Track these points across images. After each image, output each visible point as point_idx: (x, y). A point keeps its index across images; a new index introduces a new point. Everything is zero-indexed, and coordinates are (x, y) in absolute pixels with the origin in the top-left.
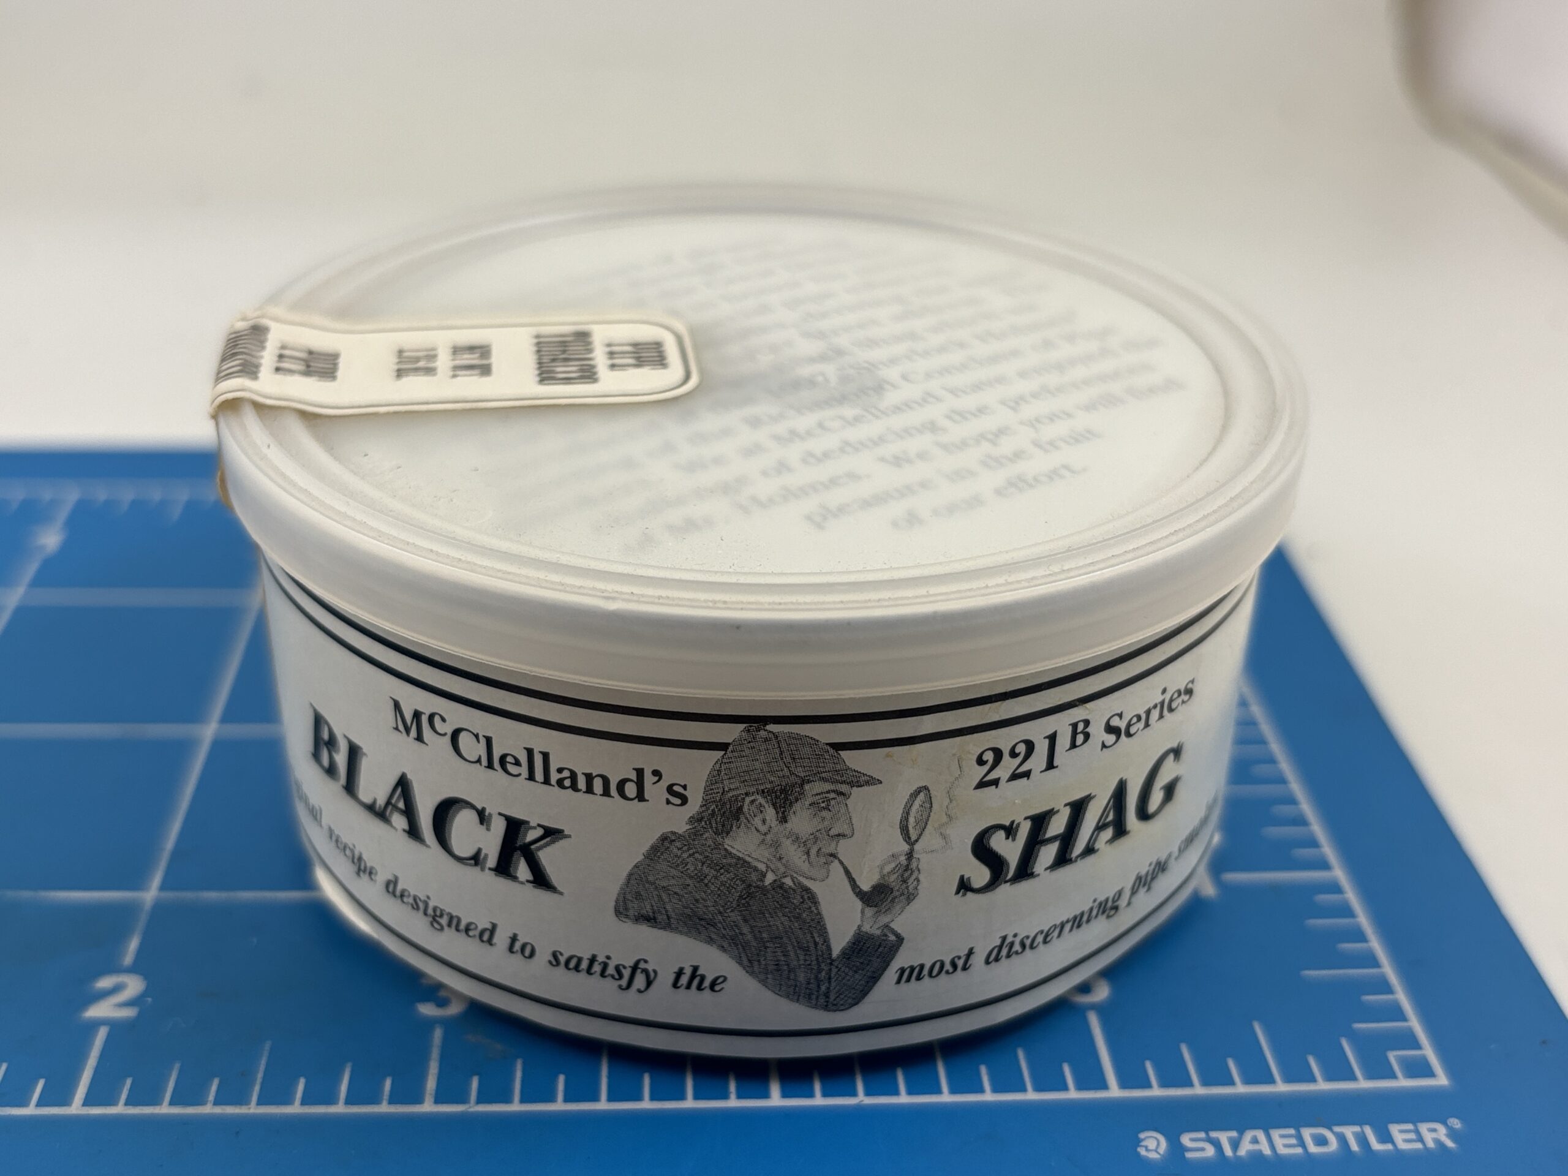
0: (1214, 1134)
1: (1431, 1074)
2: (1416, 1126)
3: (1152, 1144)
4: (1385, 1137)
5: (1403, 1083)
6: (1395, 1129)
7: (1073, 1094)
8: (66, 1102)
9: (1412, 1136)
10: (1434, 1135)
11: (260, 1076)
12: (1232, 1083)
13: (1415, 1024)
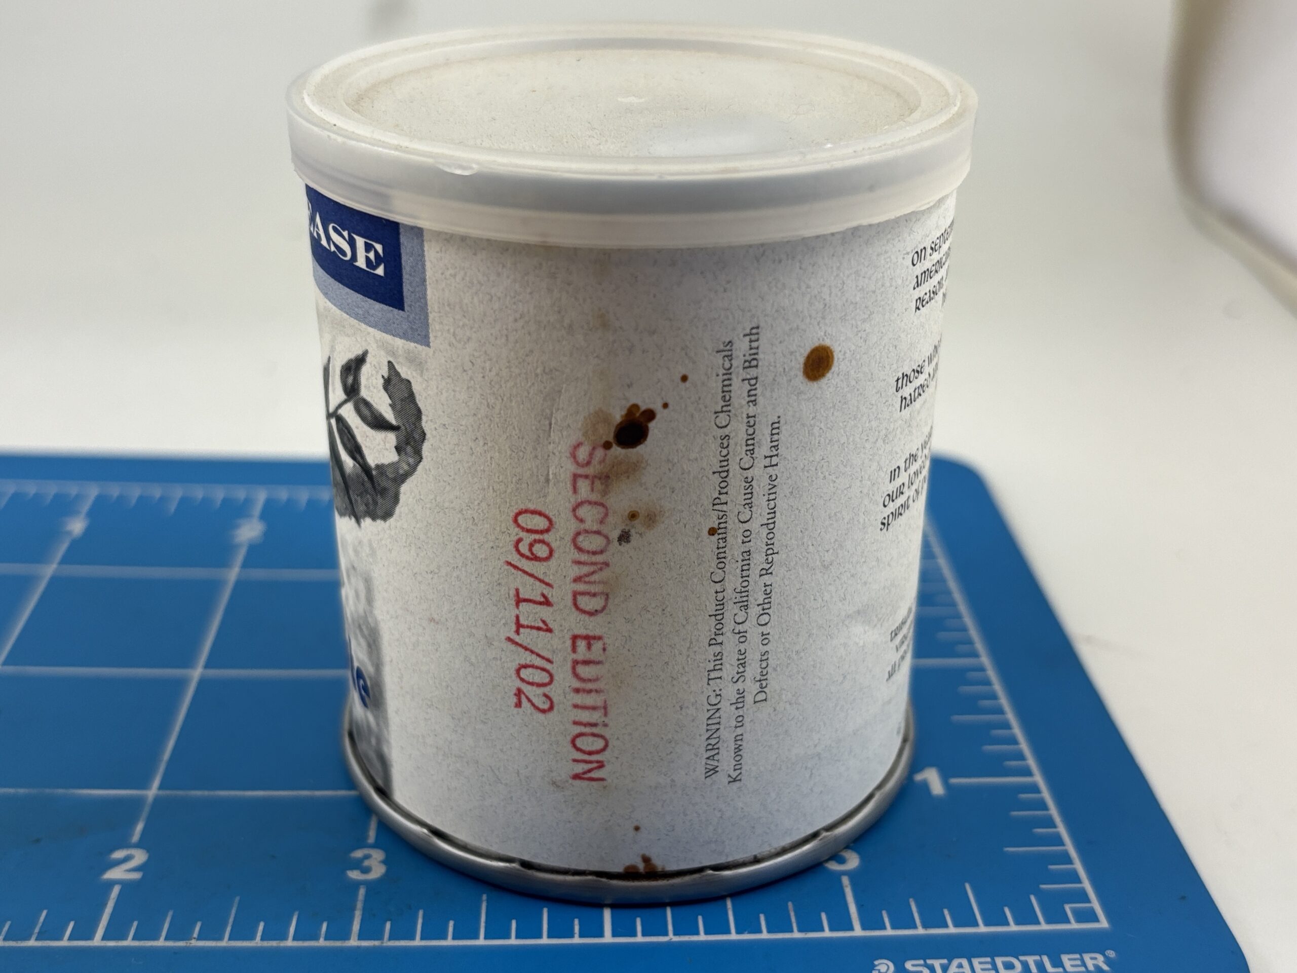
0: (929, 962)
1: (1096, 919)
2: (1081, 956)
3: (883, 968)
4: (1058, 963)
5: (1074, 926)
6: (1065, 958)
7: (827, 934)
8: (90, 937)
9: (1079, 963)
10: (1095, 962)
11: (231, 920)
12: (946, 926)
13: (1087, 885)
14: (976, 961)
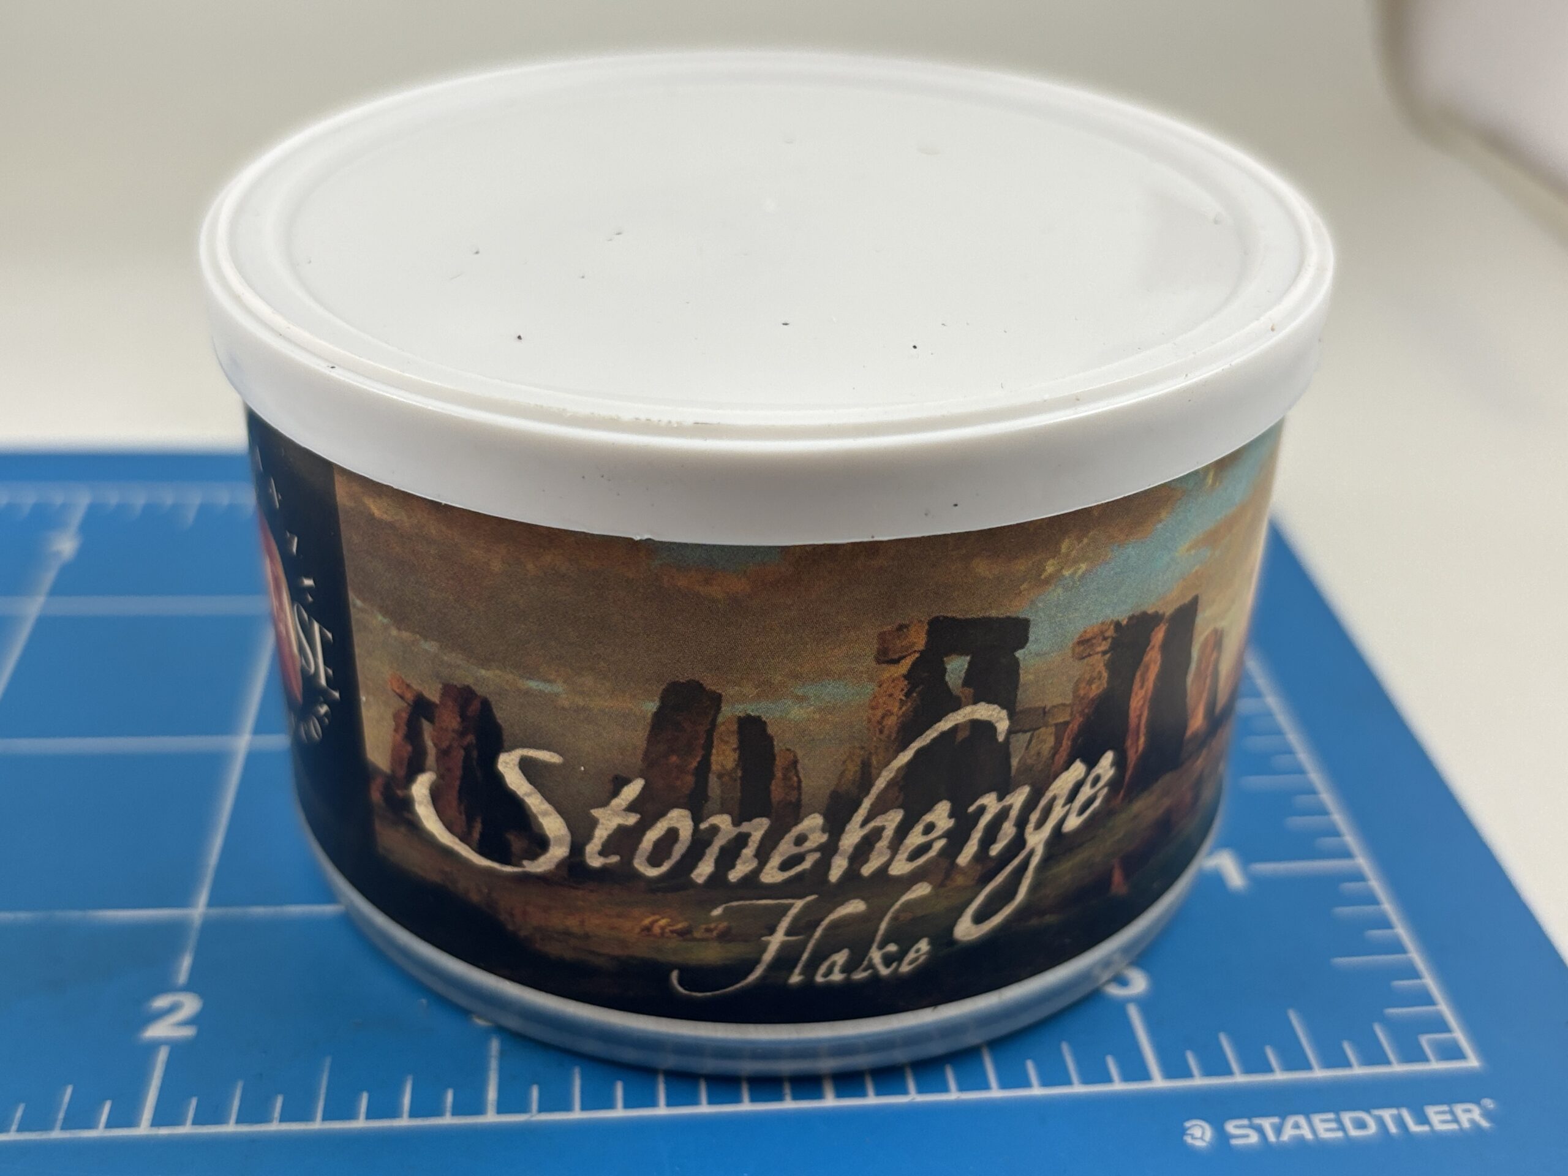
0: (1257, 1121)
1: (1463, 1057)
2: (1451, 1107)
3: (1197, 1132)
4: (1423, 1120)
5: (1436, 1066)
6: (1431, 1111)
7: (1118, 1086)
8: (134, 1123)
9: (1448, 1117)
10: (1468, 1116)
11: (323, 1090)
12: (1269, 1070)
13: (1444, 1008)
14: (1316, 1119)
